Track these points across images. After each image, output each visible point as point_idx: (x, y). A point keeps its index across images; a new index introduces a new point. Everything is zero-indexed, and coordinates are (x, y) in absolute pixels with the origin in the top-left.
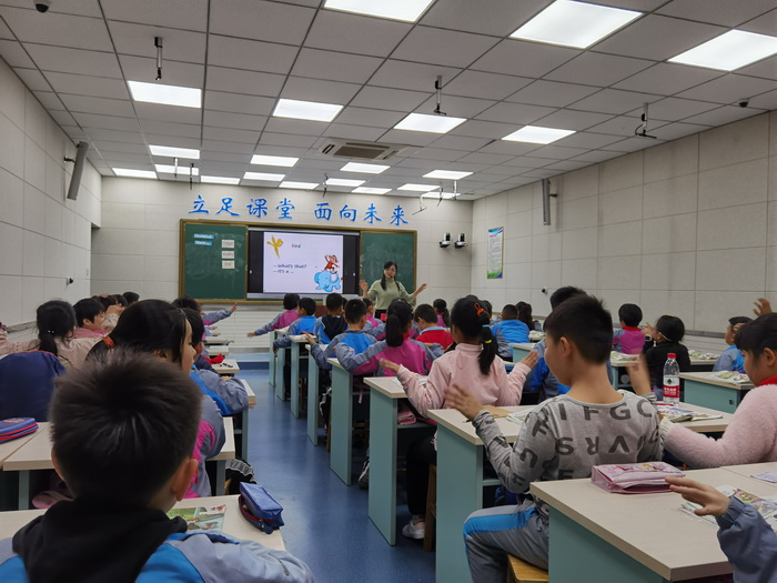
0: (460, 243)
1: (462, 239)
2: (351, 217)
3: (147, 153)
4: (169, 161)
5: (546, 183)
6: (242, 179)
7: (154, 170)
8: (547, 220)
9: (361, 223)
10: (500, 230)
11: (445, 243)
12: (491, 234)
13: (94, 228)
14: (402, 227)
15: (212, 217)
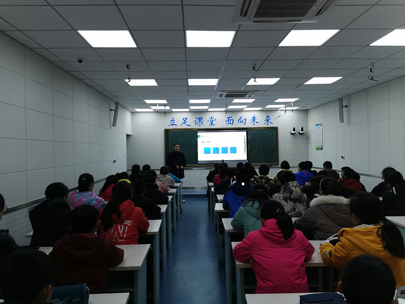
0: (301, 132)
2: (244, 123)
5: (341, 100)
6: (190, 109)
7: (151, 108)
8: (342, 120)
9: (249, 125)
10: (321, 125)
11: (293, 132)
12: (317, 127)
13: (128, 136)
14: (270, 125)
15: (178, 127)
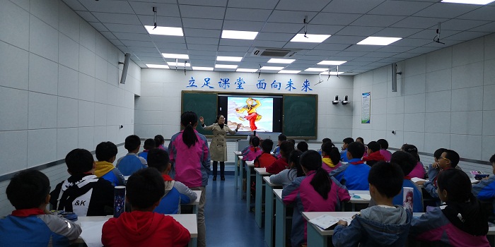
0: (345, 102)
1: (346, 99)
2: (278, 87)
3: (162, 57)
4: (174, 60)
5: (394, 66)
6: (214, 68)
7: (167, 64)
8: (395, 89)
9: (284, 91)
10: (369, 94)
11: (335, 102)
12: (363, 96)
13: (136, 97)
14: (309, 92)
15: (199, 89)
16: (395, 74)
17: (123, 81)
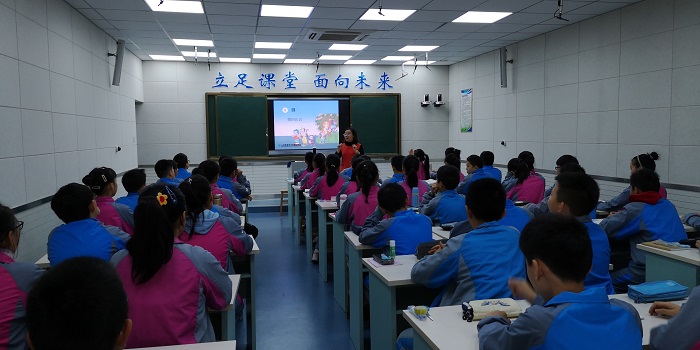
0: (438, 103)
1: (440, 99)
3: (173, 45)
4: (192, 49)
5: (503, 51)
6: (252, 59)
7: (181, 55)
8: (504, 84)
9: (353, 89)
10: (470, 91)
11: (425, 103)
12: (463, 94)
13: (138, 104)
14: (388, 91)
15: (231, 89)
16: (504, 62)
17: (116, 82)
